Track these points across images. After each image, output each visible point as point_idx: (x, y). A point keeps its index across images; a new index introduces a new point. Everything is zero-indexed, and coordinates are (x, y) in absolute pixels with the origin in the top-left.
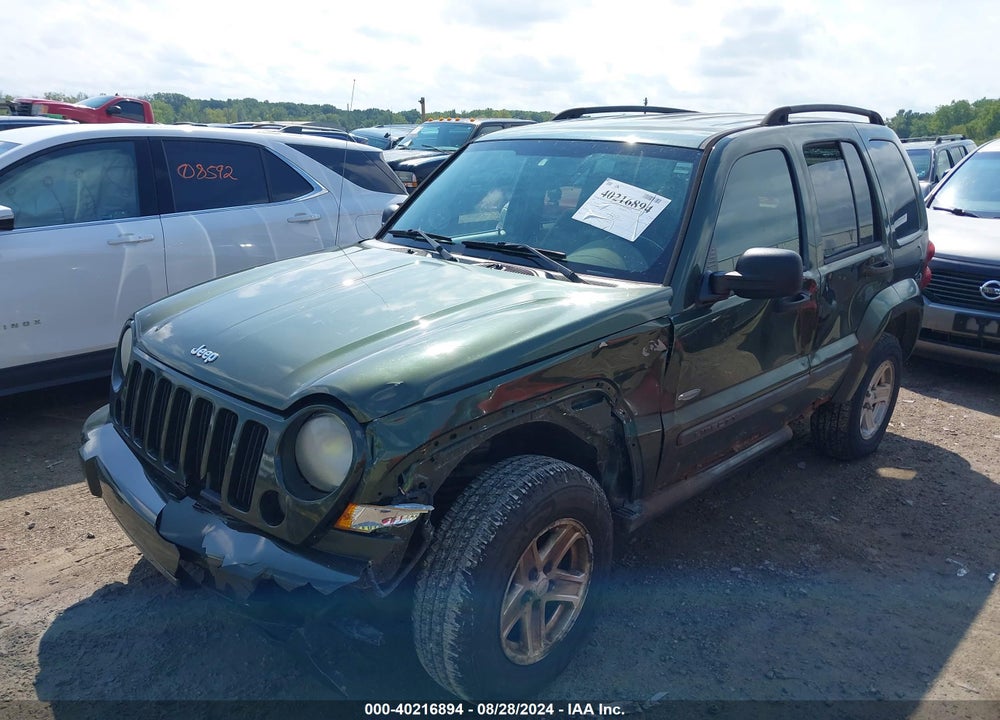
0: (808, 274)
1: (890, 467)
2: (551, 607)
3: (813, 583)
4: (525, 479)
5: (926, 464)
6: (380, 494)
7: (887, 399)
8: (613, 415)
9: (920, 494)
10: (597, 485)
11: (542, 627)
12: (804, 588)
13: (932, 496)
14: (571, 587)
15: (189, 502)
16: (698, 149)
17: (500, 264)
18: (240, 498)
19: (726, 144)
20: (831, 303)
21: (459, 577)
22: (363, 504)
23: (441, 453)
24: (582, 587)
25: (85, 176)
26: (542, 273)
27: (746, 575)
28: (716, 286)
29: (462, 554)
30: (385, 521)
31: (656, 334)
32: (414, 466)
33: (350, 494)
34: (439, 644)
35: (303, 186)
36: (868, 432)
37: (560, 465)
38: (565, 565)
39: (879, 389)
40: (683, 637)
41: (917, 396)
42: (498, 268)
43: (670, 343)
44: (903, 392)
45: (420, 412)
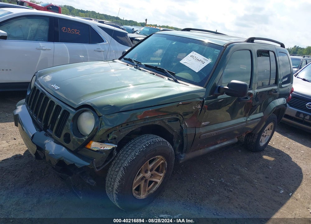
0: (251, 91)
1: (267, 156)
2: (151, 182)
3: (235, 188)
4: (148, 142)
5: (278, 156)
6: (101, 139)
7: (270, 134)
8: (181, 126)
9: (274, 166)
10: (171, 147)
11: (147, 188)
12: (232, 189)
13: (278, 167)
14: (158, 177)
15: (43, 132)
16: (223, 46)
17: (154, 73)
18: (58, 134)
19: (232, 46)
20: (257, 102)
21: (122, 169)
22: (95, 141)
23: (123, 129)
24: (162, 178)
25: (33, 26)
26: (167, 78)
27: (215, 182)
28: (220, 90)
29: (124, 162)
30: (101, 148)
31: (199, 103)
32: (113, 132)
33: (92, 137)
34: (112, 188)
35: (101, 40)
36: (262, 144)
37: (160, 139)
38: (157, 170)
39: (268, 131)
40: (191, 198)
41: (280, 135)
42: (154, 74)
43: (202, 106)
44: (275, 133)
45: (118, 115)
